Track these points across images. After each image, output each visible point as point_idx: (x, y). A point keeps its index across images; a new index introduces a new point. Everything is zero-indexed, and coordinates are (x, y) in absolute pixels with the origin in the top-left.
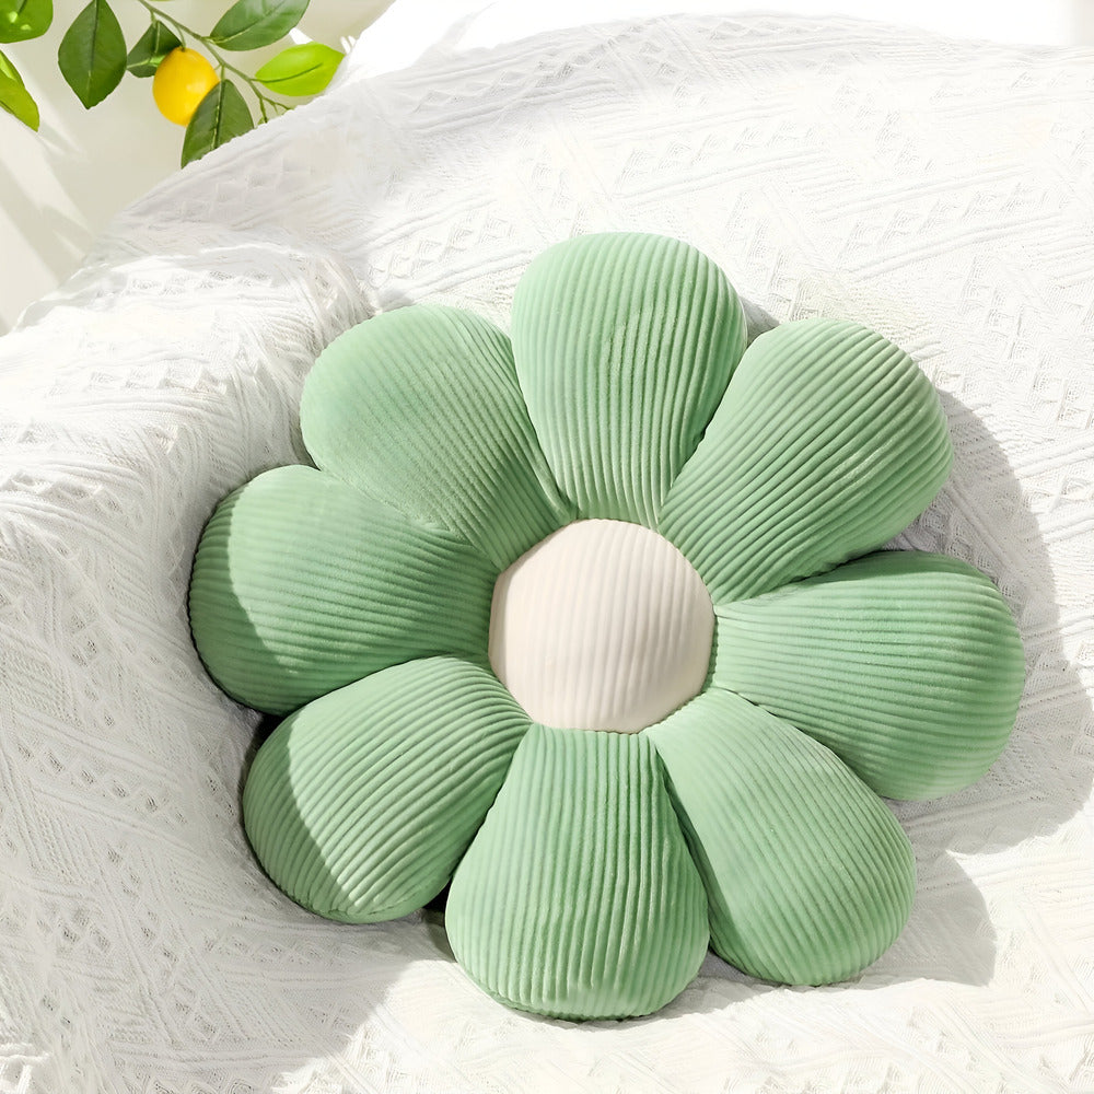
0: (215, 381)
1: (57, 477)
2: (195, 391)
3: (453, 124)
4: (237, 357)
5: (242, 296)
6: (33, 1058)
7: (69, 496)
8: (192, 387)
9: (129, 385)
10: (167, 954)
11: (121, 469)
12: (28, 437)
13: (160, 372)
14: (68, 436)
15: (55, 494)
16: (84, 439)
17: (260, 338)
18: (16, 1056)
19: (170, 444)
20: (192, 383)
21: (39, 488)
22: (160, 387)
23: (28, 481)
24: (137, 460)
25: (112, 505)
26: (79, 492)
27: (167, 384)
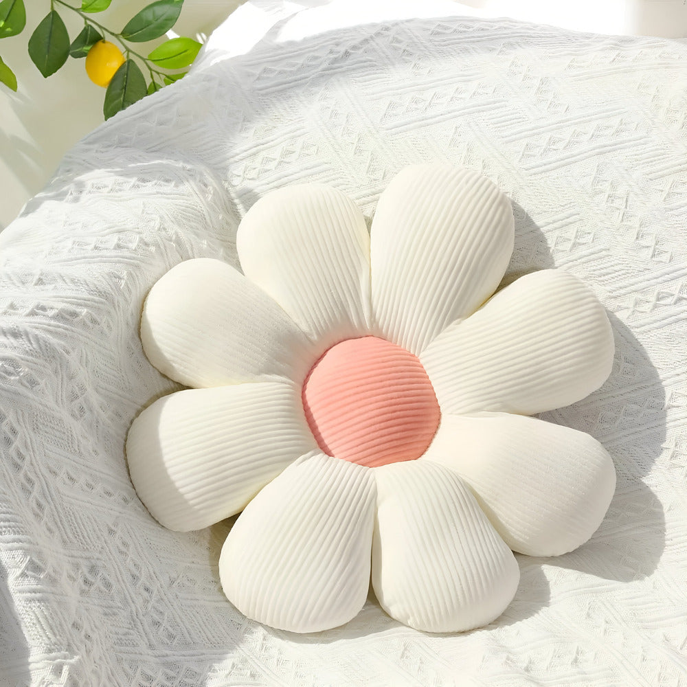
0: (146, 244)
1: (61, 306)
2: (135, 250)
3: (280, 87)
4: (159, 229)
5: (158, 193)
6: (68, 661)
7: (68, 317)
8: (134, 248)
9: (96, 248)
10: (147, 590)
11: (96, 298)
12: (40, 282)
13: (114, 240)
14: (64, 280)
15: (60, 316)
16: (73, 281)
17: (173, 219)
18: (58, 660)
19: (123, 282)
20: (133, 246)
21: (51, 313)
22: (115, 249)
23: (43, 309)
24: (105, 292)
25: (94, 321)
26: (74, 314)
27: (118, 247)
